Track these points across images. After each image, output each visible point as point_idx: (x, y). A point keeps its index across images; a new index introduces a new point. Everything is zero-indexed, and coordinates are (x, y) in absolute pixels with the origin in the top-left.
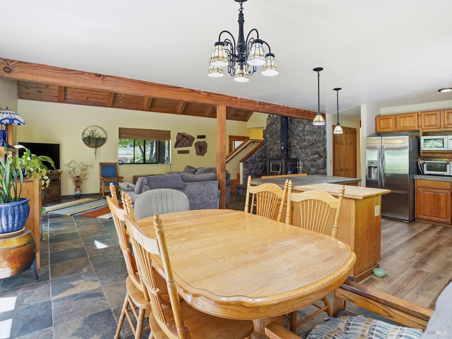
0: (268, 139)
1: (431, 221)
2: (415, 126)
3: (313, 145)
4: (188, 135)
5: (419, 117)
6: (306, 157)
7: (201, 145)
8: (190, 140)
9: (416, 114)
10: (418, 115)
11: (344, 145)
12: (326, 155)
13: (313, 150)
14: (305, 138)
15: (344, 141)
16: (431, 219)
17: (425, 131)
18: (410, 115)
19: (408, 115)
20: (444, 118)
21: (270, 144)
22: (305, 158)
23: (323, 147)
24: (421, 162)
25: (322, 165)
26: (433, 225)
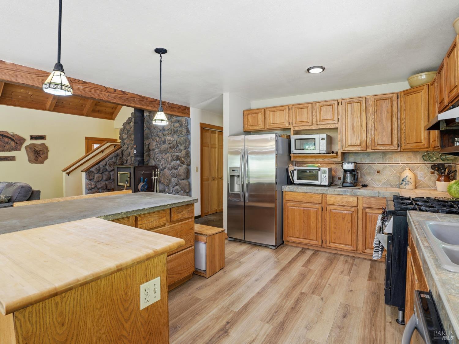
0: (125, 141)
1: (301, 243)
2: (285, 122)
3: (174, 148)
4: (12, 134)
5: (290, 111)
6: (167, 164)
7: (37, 149)
8: (16, 141)
9: (287, 107)
10: (289, 108)
11: (217, 149)
12: (190, 160)
13: (174, 154)
14: (165, 139)
15: (217, 143)
16: (300, 242)
17: (297, 129)
18: (281, 108)
19: (277, 108)
20: (316, 112)
21: (128, 147)
22: (165, 166)
23: (185, 151)
24: (291, 168)
25: (183, 174)
26: (303, 249)
